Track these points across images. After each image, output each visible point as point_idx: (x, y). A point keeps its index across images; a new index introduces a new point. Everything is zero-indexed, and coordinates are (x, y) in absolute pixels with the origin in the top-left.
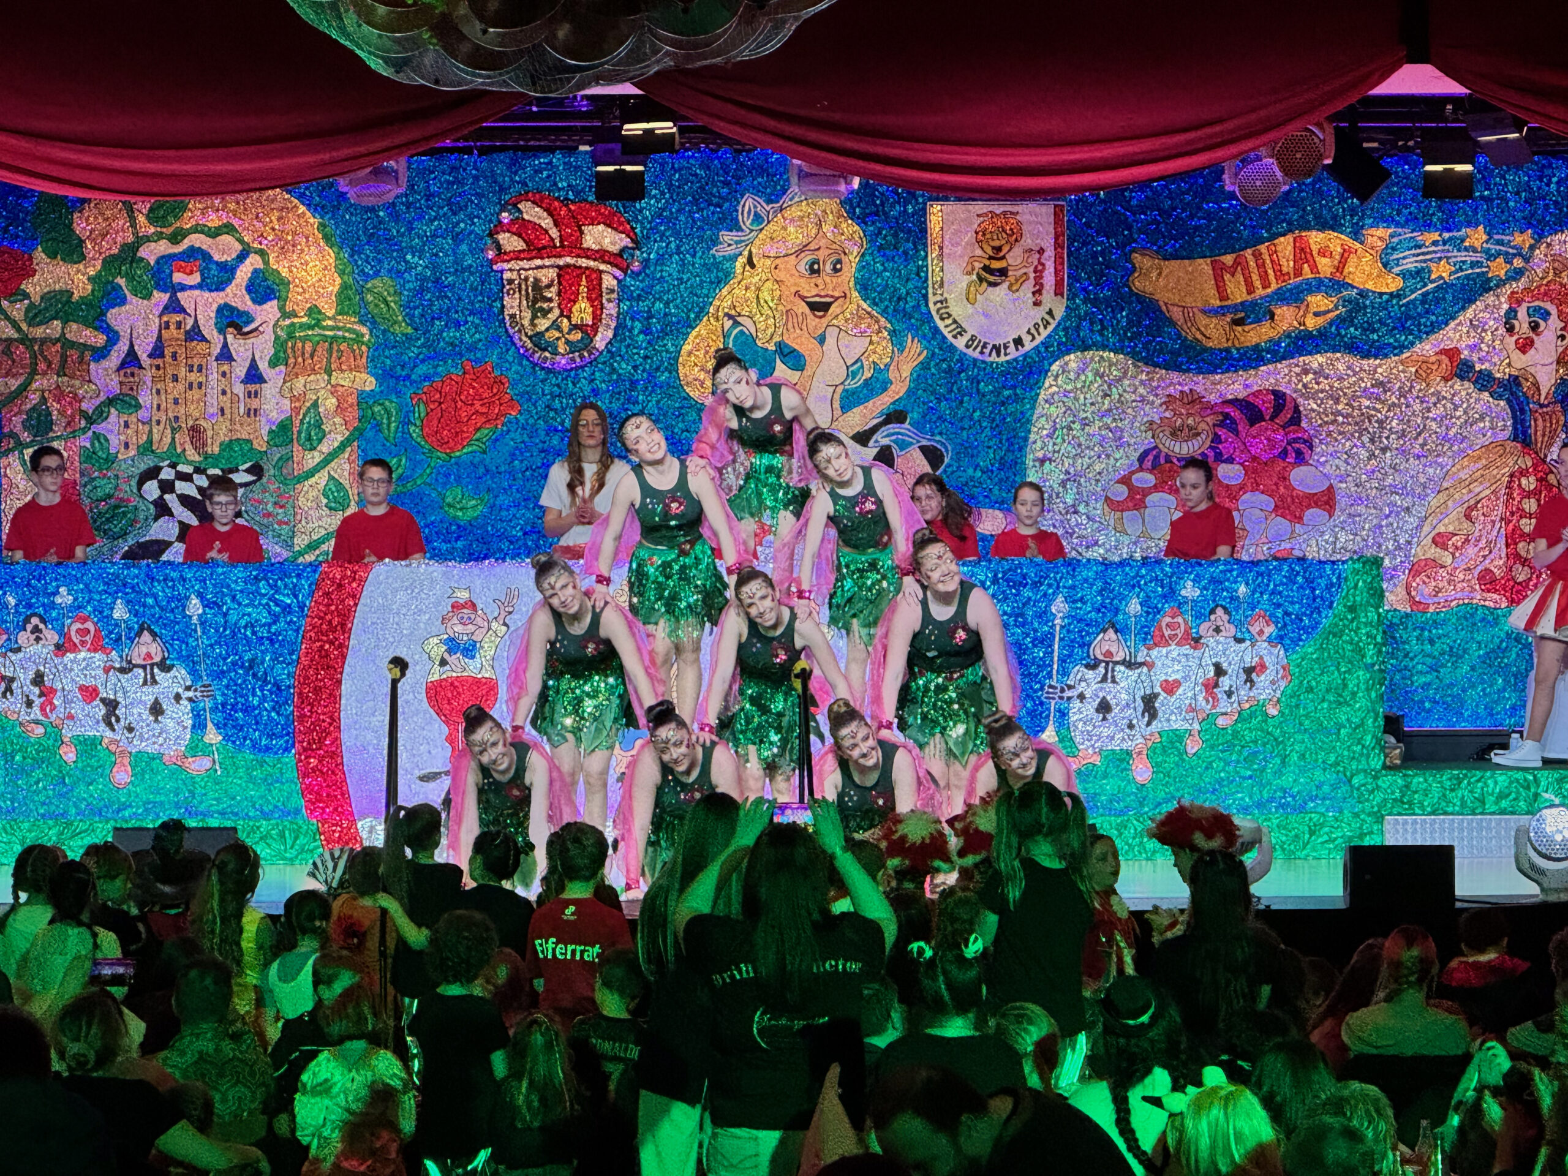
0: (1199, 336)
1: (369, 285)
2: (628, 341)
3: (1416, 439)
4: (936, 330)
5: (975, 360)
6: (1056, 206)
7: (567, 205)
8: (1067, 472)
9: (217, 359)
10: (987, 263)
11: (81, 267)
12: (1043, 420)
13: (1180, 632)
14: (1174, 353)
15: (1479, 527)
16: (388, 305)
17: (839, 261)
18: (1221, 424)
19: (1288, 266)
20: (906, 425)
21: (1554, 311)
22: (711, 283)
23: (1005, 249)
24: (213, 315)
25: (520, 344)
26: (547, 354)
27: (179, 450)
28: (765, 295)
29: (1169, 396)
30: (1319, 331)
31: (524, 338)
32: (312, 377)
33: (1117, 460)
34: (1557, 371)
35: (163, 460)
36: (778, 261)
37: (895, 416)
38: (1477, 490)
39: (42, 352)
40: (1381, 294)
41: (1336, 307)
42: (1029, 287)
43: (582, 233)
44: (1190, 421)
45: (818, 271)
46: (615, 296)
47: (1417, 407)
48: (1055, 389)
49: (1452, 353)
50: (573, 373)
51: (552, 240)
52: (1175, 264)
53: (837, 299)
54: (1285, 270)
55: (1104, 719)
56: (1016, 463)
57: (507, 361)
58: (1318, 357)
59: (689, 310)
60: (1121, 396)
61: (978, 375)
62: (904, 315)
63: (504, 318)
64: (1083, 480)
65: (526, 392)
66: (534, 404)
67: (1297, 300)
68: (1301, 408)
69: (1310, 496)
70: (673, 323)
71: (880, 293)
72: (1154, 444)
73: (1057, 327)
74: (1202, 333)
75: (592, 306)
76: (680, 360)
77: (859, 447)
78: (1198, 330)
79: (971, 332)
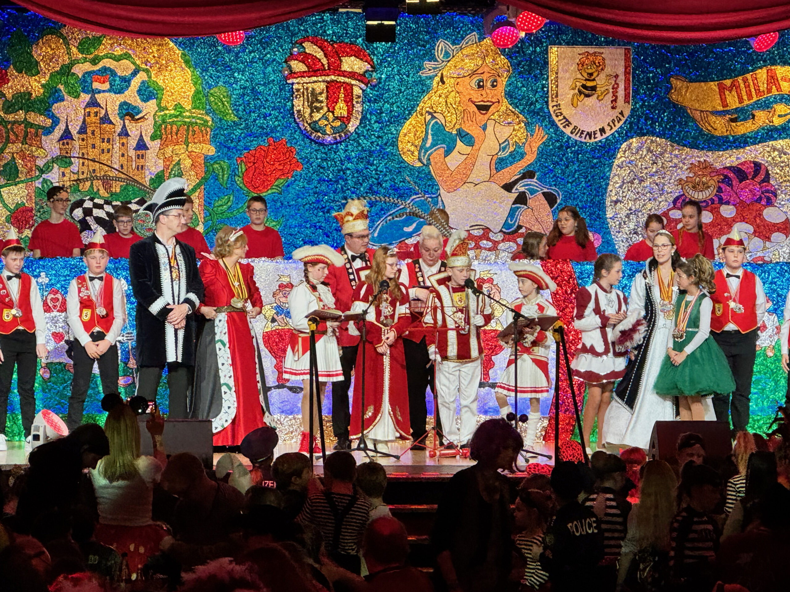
0: (709, 128)
1: (212, 91)
2: (368, 127)
4: (553, 124)
5: (576, 141)
6: (625, 49)
7: (332, 45)
9: (119, 135)
10: (584, 83)
11: (37, 78)
12: (616, 178)
14: (696, 138)
16: (223, 104)
17: (495, 81)
18: (723, 181)
19: (763, 87)
20: (535, 180)
22: (419, 93)
23: (595, 74)
24: (117, 108)
25: (303, 128)
26: (319, 134)
27: (95, 190)
28: (450, 100)
29: (692, 164)
30: (781, 126)
31: (306, 125)
32: (176, 147)
33: (660, 202)
35: (87, 196)
36: (459, 80)
37: (528, 174)
39: (12, 129)
42: (610, 97)
43: (341, 61)
44: (704, 179)
45: (483, 87)
46: (360, 100)
48: (623, 159)
50: (334, 146)
51: (323, 65)
52: (697, 84)
53: (494, 103)
54: (761, 89)
56: (600, 203)
57: (295, 138)
58: (780, 141)
59: (405, 109)
60: (663, 164)
61: (578, 150)
62: (535, 113)
63: (293, 112)
64: (640, 214)
65: (306, 157)
66: (311, 164)
67: (768, 107)
68: (770, 172)
69: (774, 225)
70: (395, 116)
71: (519, 100)
72: (682, 193)
73: (625, 123)
74: (712, 127)
75: (347, 106)
76: (399, 139)
77: (506, 192)
78: (709, 124)
79: (574, 124)
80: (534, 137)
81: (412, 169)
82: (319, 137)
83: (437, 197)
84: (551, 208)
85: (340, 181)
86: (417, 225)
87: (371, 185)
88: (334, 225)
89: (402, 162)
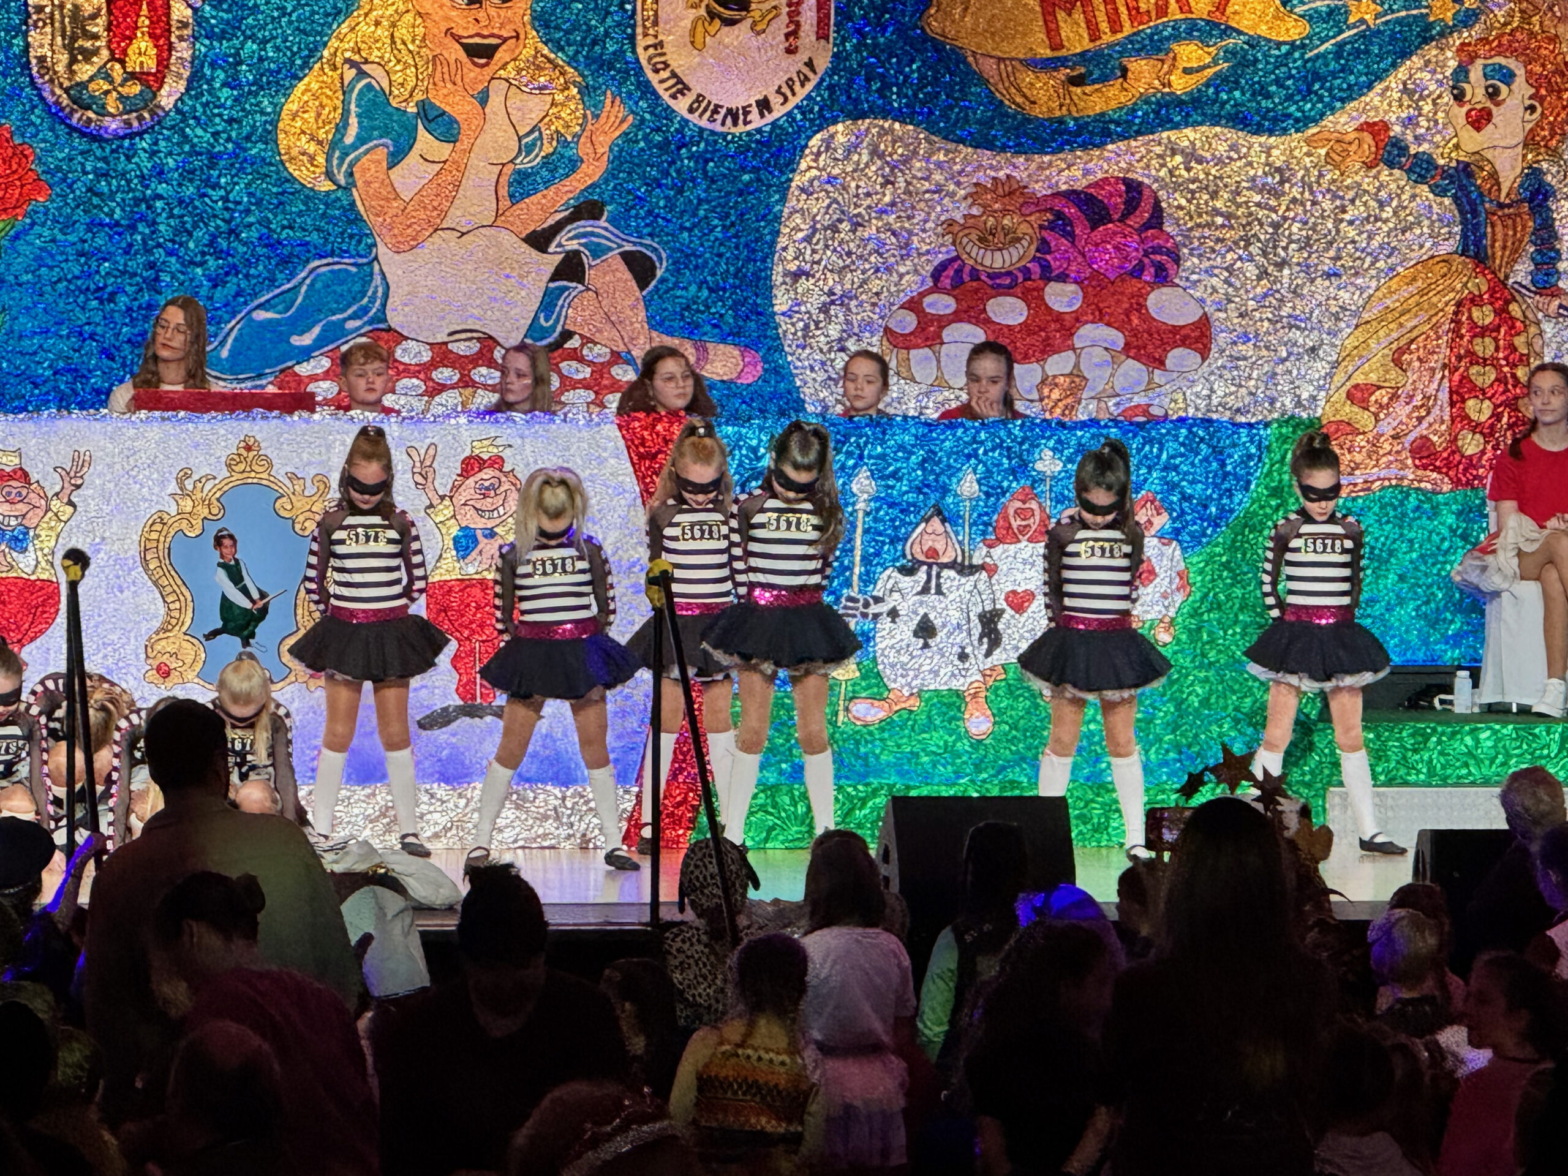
0: (1019, 100)
2: (206, 97)
3: (1326, 250)
4: (646, 89)
5: (702, 130)
8: (831, 293)
12: (798, 219)
13: (1034, 522)
14: (987, 123)
15: (1412, 377)
18: (1052, 227)
20: (602, 222)
21: (1520, 72)
22: (327, 15)
25: (51, 99)
26: (90, 114)
28: (402, 32)
29: (976, 185)
30: (1190, 94)
31: (58, 91)
33: (901, 276)
34: (1524, 156)
37: (587, 209)
38: (1410, 325)
40: (1279, 45)
41: (1215, 62)
42: (781, 24)
44: (1007, 221)
46: (187, 32)
47: (1327, 205)
48: (814, 172)
49: (1376, 129)
50: (127, 143)
54: (1143, 5)
55: (926, 646)
56: (759, 279)
57: (33, 124)
58: (1188, 132)
59: (294, 54)
60: (908, 183)
61: (706, 151)
62: (601, 65)
63: (29, 62)
64: (853, 303)
65: (59, 169)
66: (70, 186)
67: (1159, 50)
68: (1164, 205)
69: (1175, 330)
70: (271, 72)
71: (567, 32)
72: (954, 254)
73: (819, 84)
74: (1025, 96)
75: (156, 46)
76: (281, 125)
77: (534, 253)
78: (1019, 90)
79: (697, 89)
80: (602, 120)
81: (310, 196)
82: (89, 120)
83: (370, 263)
84: (642, 288)
85: (141, 227)
86: (323, 330)
87: (214, 238)
88: (124, 330)
89: (288, 181)
